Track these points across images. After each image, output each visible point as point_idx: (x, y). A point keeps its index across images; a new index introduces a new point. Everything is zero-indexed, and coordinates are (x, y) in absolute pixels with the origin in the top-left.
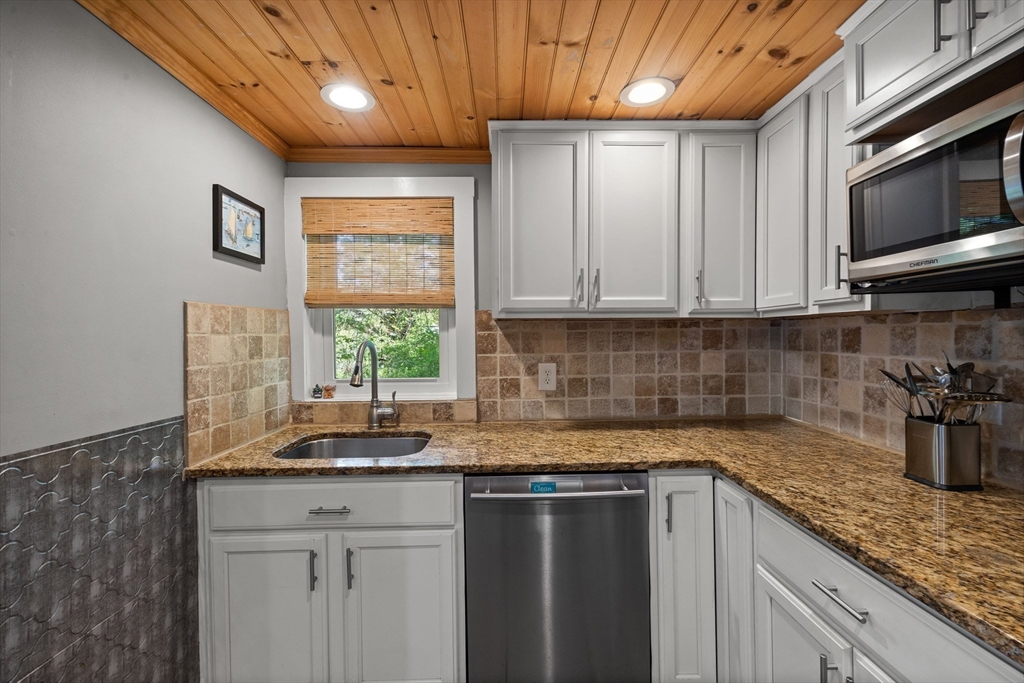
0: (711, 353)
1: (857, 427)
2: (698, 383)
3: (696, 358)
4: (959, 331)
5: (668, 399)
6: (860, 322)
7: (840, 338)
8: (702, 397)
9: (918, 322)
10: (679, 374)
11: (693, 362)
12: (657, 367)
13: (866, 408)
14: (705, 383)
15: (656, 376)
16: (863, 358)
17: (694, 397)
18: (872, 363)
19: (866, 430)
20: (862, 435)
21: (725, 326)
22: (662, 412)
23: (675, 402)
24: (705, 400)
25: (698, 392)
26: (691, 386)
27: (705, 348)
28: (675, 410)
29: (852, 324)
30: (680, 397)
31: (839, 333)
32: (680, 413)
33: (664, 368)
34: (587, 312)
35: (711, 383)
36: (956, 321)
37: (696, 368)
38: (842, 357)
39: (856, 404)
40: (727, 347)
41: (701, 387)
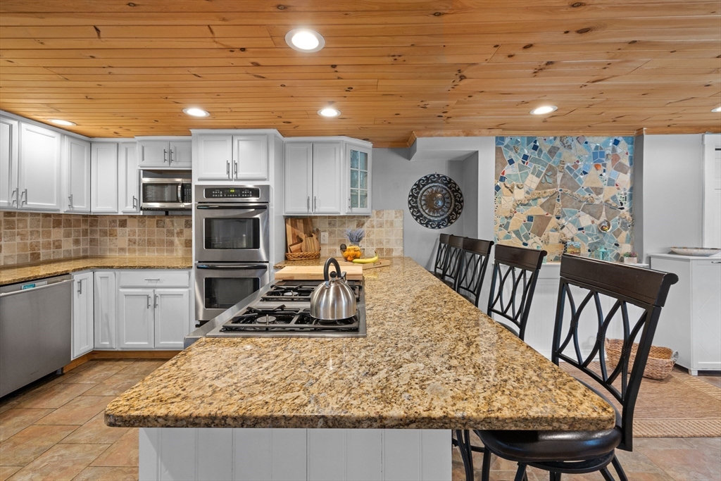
0: (56, 229)
1: (125, 252)
2: (50, 244)
3: (50, 232)
4: (157, 221)
5: (35, 253)
6: (127, 218)
7: (118, 223)
8: (52, 250)
9: (146, 218)
10: (41, 240)
11: (48, 234)
12: (29, 237)
13: (129, 245)
14: (54, 244)
15: (29, 242)
16: (127, 229)
17: (48, 251)
18: (131, 231)
19: (129, 252)
20: (127, 254)
21: (63, 218)
22: (32, 259)
23: (39, 254)
24: (54, 252)
25: (50, 248)
26: (47, 246)
27: (54, 227)
28: (39, 258)
29: (124, 218)
30: (41, 251)
31: (118, 221)
32: (41, 259)
33: (33, 237)
34: (17, 209)
35: (56, 244)
36: (157, 218)
37: (49, 237)
38: (119, 229)
39: (125, 245)
40: (64, 227)
41: (52, 246)
